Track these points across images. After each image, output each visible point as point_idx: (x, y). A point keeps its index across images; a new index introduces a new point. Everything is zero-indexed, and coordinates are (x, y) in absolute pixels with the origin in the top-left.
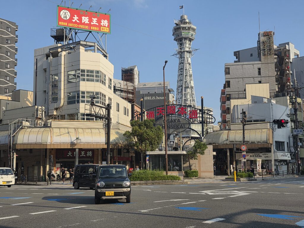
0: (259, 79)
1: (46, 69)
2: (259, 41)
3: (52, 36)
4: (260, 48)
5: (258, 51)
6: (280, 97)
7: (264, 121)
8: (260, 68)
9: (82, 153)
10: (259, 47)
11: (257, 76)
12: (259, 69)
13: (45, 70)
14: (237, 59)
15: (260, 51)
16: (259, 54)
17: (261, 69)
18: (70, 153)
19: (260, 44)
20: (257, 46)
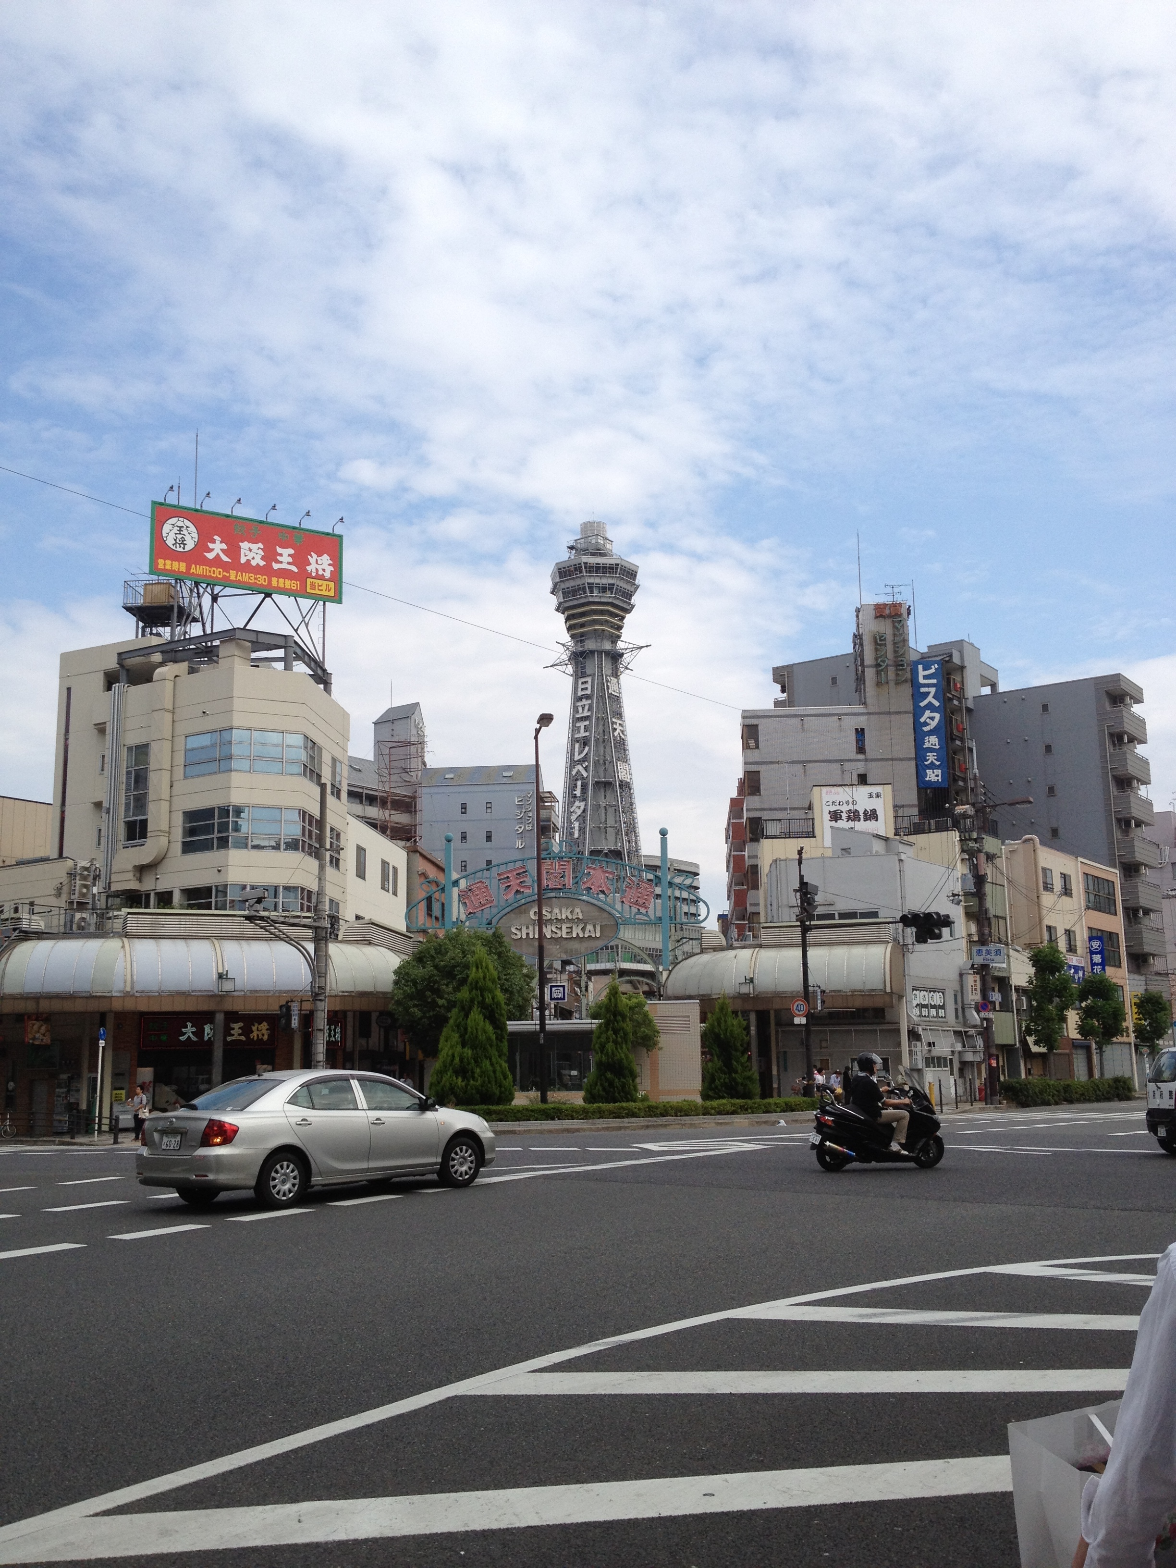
0: (860, 768)
1: (105, 723)
2: (858, 638)
3: (129, 609)
4: (862, 660)
5: (857, 670)
6: (930, 832)
7: (875, 915)
8: (863, 730)
9: (233, 1029)
10: (858, 655)
11: (852, 758)
12: (860, 733)
13: (101, 729)
14: (785, 695)
15: (863, 672)
16: (860, 679)
17: (866, 731)
18: (189, 1031)
19: (862, 645)
20: (852, 651)
